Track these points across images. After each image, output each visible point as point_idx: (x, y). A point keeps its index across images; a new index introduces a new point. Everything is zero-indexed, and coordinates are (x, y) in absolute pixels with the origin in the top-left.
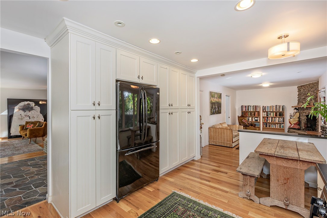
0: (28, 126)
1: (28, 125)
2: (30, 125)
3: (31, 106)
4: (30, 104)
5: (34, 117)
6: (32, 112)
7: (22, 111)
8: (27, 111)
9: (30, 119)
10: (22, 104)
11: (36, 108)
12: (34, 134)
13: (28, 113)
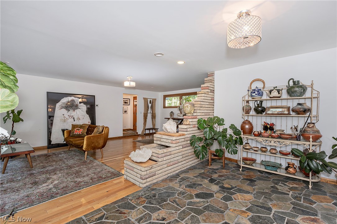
0: (76, 131)
1: (75, 129)
2: (79, 130)
3: (76, 103)
4: (74, 101)
5: (79, 119)
6: (78, 111)
7: (65, 109)
8: (71, 111)
9: (74, 121)
10: (65, 100)
11: (82, 107)
12: (92, 145)
13: (72, 113)
